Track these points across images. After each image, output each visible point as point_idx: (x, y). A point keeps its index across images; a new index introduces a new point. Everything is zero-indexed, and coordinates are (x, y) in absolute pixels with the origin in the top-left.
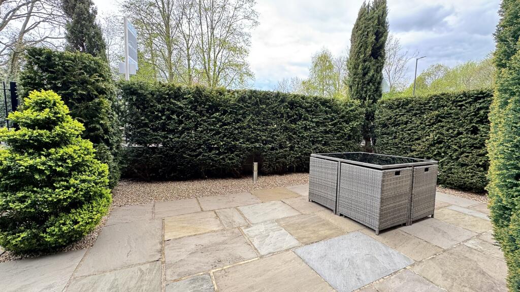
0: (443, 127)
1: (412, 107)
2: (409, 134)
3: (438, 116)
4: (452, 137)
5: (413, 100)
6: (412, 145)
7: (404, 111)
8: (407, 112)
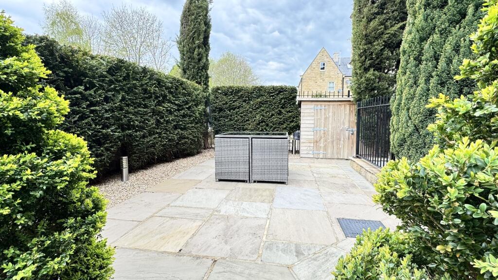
0: (263, 110)
1: (242, 95)
2: (242, 117)
3: (260, 102)
4: (269, 118)
5: (242, 90)
6: (244, 126)
7: (237, 97)
8: (239, 98)
